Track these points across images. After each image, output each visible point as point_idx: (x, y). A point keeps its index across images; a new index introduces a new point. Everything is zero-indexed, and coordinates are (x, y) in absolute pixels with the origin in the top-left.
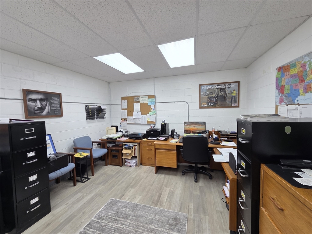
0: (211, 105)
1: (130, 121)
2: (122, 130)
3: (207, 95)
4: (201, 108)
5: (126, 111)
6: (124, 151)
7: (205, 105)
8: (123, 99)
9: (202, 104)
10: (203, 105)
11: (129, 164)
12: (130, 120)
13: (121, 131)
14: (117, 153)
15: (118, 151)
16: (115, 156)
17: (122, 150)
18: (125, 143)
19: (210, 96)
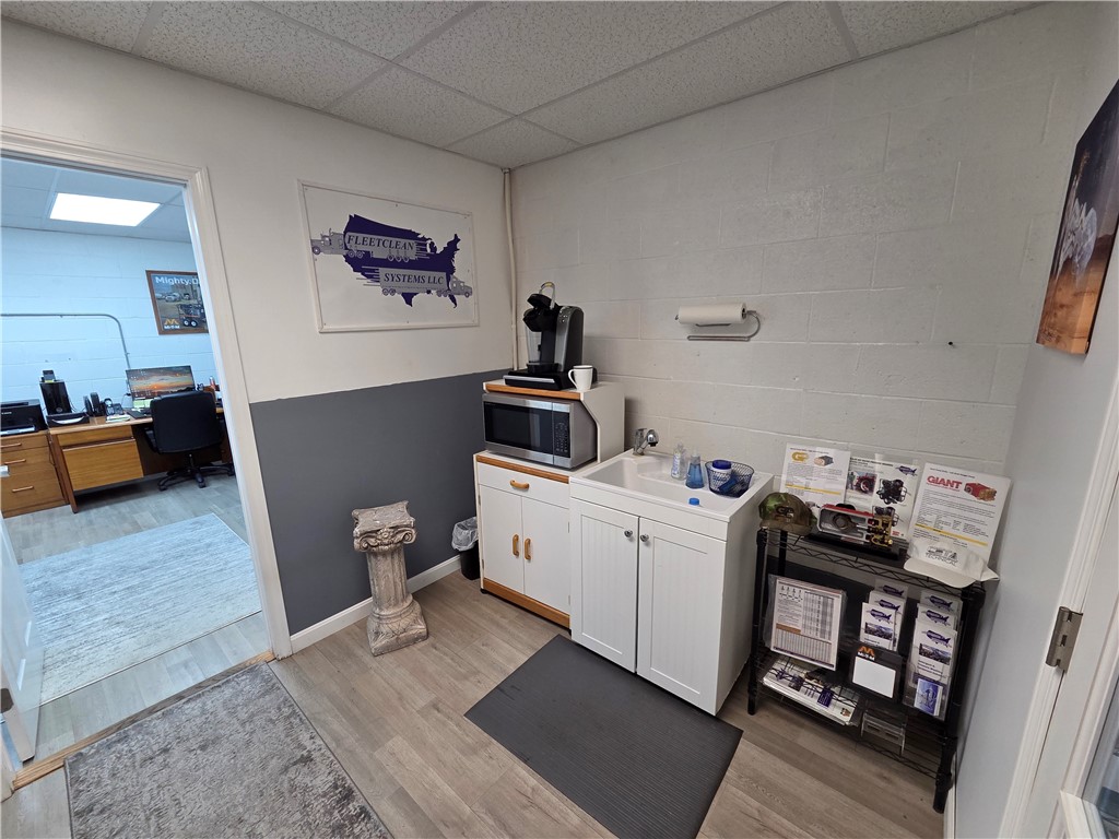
0: (190, 325)
3: (175, 301)
4: (163, 332)
7: (174, 325)
9: (164, 322)
10: (169, 324)
19: (184, 302)
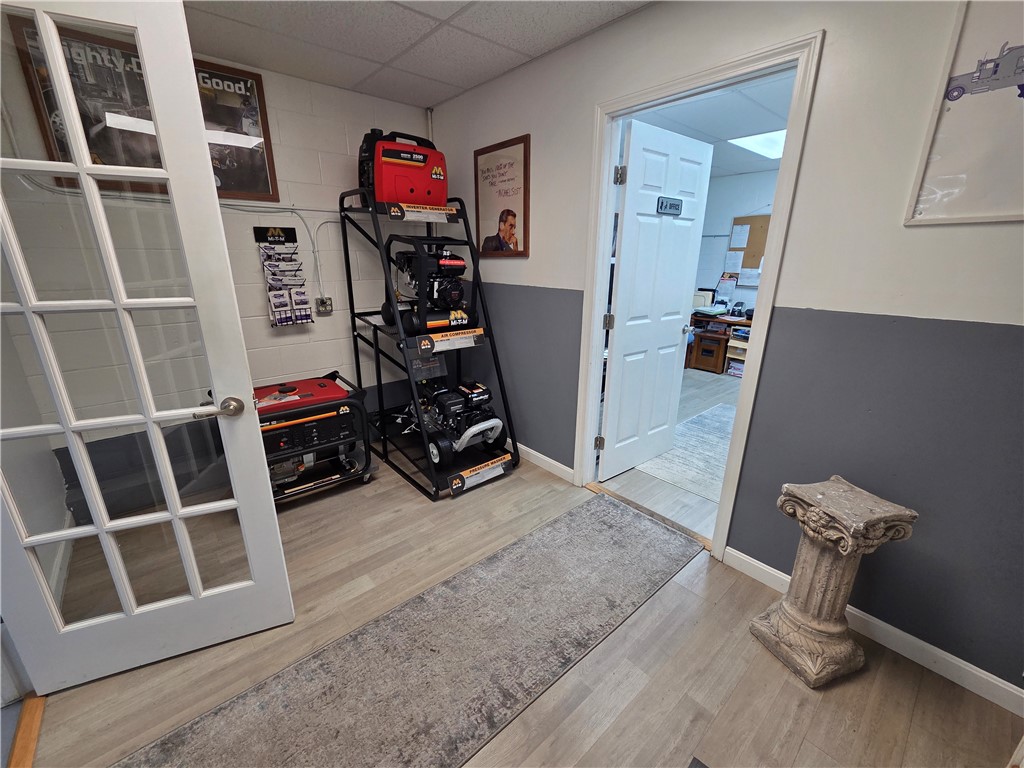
1: (746, 280)
2: (726, 299)
5: (742, 253)
6: (732, 343)
8: (738, 221)
11: (737, 372)
12: (748, 278)
13: (722, 303)
14: (714, 347)
15: (718, 341)
16: (709, 352)
17: (727, 341)
18: (737, 327)
